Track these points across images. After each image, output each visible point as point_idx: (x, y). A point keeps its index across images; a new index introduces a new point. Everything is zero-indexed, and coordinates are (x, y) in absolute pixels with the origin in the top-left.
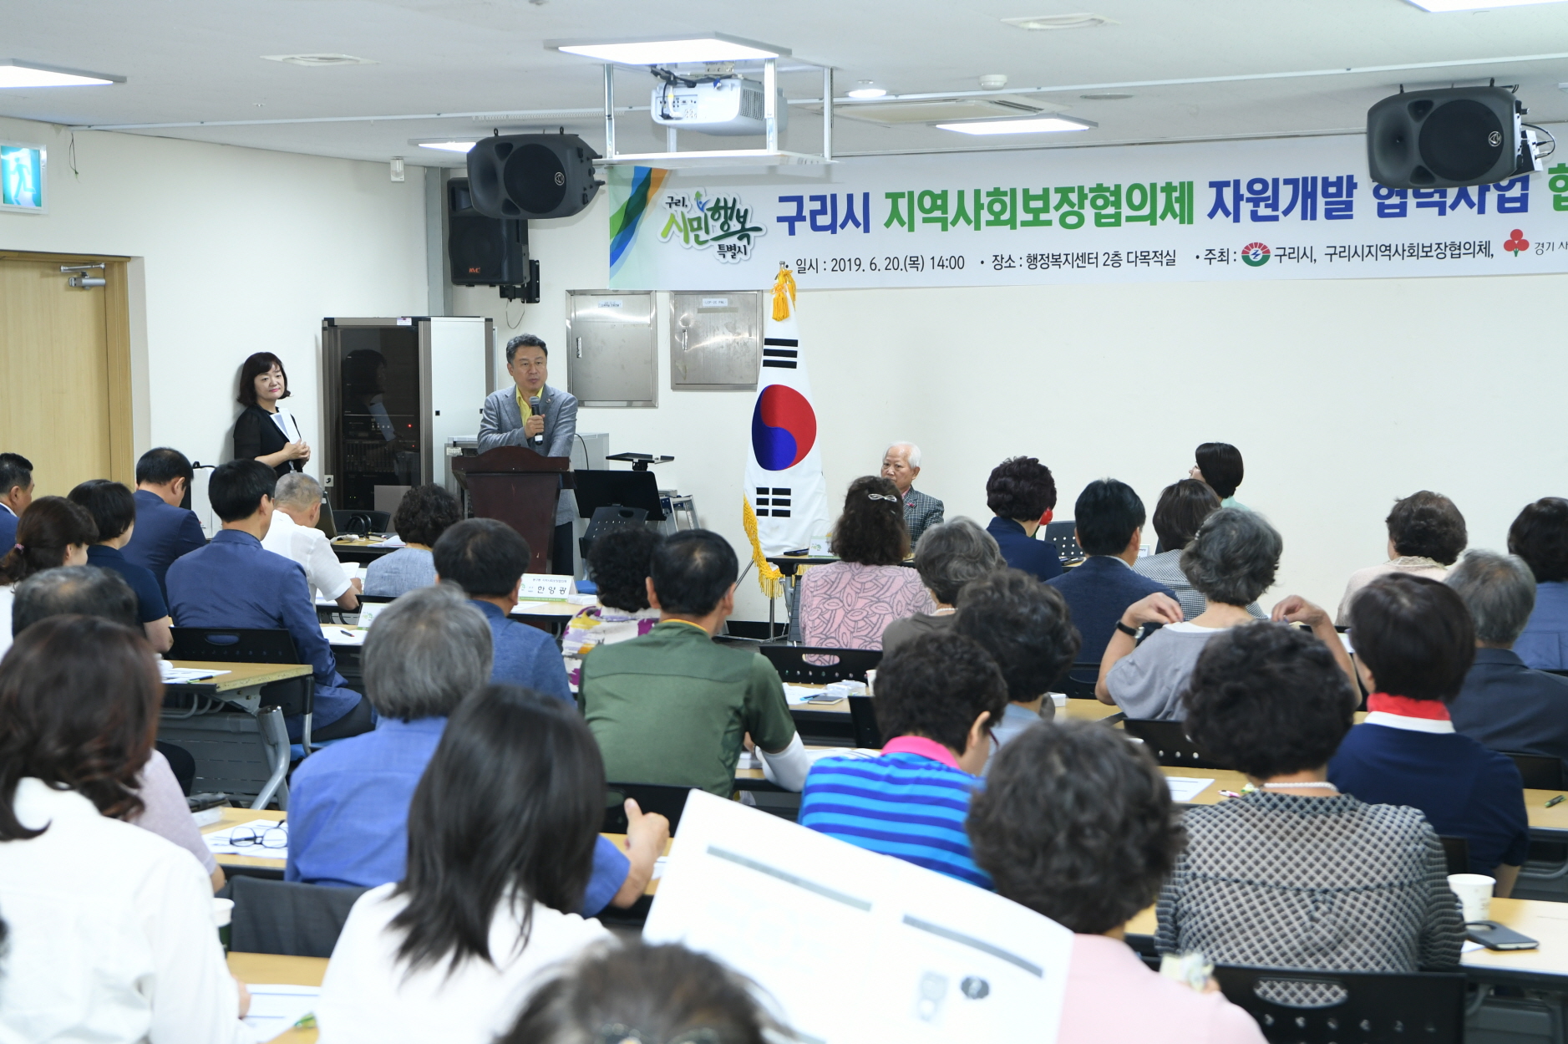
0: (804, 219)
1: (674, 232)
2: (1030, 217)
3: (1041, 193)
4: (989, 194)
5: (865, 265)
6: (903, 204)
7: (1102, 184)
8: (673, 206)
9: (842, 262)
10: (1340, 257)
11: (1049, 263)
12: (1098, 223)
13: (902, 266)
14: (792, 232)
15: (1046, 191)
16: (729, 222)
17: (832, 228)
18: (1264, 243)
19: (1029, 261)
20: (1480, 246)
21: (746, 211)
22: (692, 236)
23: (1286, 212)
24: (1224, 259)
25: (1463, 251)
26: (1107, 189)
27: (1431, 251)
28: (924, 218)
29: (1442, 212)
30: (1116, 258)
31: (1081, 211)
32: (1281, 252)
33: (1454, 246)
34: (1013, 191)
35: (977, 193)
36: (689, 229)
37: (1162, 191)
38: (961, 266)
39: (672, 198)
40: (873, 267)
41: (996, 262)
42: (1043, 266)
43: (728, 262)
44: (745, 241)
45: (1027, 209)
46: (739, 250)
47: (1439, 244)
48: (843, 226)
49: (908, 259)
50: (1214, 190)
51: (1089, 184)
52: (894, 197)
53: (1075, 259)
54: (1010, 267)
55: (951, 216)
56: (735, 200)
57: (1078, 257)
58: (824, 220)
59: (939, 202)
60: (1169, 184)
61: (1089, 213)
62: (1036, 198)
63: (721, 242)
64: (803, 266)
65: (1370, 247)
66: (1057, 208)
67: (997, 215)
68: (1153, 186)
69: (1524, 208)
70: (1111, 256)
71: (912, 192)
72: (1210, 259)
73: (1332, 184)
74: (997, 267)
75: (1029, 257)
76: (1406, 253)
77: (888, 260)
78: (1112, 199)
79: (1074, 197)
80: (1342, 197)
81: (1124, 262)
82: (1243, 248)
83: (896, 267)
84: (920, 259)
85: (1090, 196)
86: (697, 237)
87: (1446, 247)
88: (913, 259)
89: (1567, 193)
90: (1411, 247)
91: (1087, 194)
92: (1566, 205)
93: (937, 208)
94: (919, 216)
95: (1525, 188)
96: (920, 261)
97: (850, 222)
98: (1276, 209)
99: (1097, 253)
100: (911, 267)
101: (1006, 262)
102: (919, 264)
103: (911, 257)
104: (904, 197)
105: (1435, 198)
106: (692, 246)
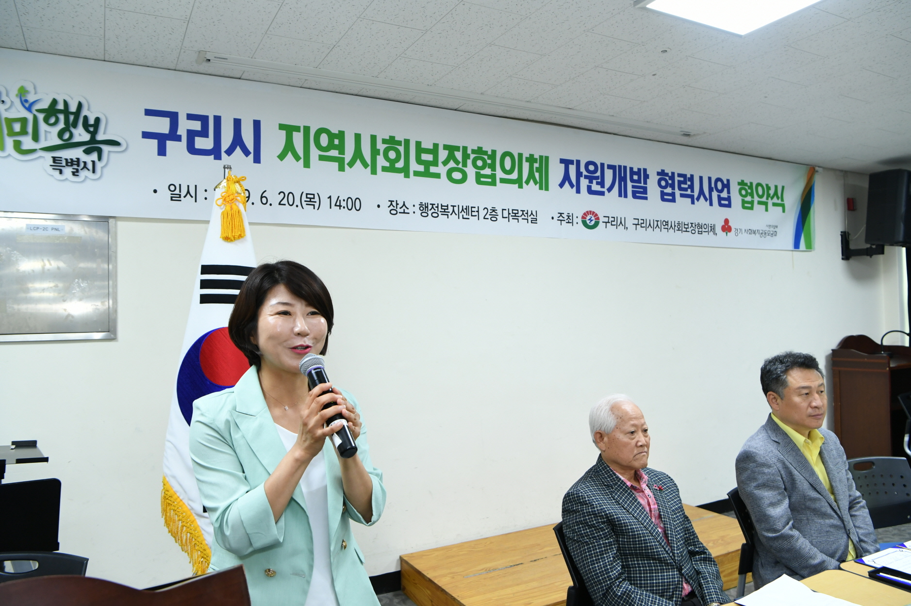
0: (178, 139)
2: (421, 168)
3: (431, 147)
4: (384, 141)
5: (255, 197)
6: (298, 139)
7: (482, 148)
10: (641, 227)
11: (439, 213)
12: (479, 182)
13: (297, 202)
14: (162, 151)
15: (436, 146)
16: (73, 130)
17: (216, 153)
18: (596, 212)
19: (422, 208)
20: (711, 227)
21: (97, 120)
22: (9, 142)
23: (610, 190)
24: (570, 221)
25: (703, 230)
26: (486, 153)
27: (688, 228)
28: (320, 155)
29: (693, 203)
30: (494, 213)
31: (464, 168)
32: (606, 220)
33: (700, 226)
34: (407, 142)
35: (373, 138)
36: (5, 131)
37: (526, 161)
38: (358, 208)
40: (264, 200)
41: (392, 207)
42: (434, 215)
43: (66, 179)
44: (94, 156)
45: (419, 161)
46: (85, 167)
47: (692, 224)
48: (229, 152)
49: (304, 196)
50: (563, 165)
51: (472, 146)
52: (289, 130)
53: (460, 211)
54: (404, 213)
55: (348, 156)
56: (80, 106)
57: (463, 210)
58: (201, 143)
59: (336, 142)
60: (532, 156)
61: (471, 171)
62: (427, 151)
63: (57, 154)
64: (177, 192)
65: (657, 221)
66: (445, 163)
67: (393, 162)
68: (520, 155)
69: (729, 206)
70: (490, 211)
71: (309, 128)
72: (561, 220)
73: (635, 173)
74: (392, 212)
75: (421, 205)
76: (676, 228)
77: (282, 195)
78: (489, 161)
79: (459, 155)
80: (641, 183)
81: (500, 217)
82: (582, 214)
83: (291, 203)
84: (316, 196)
85: (472, 156)
86: (17, 146)
87: (695, 226)
88: (309, 196)
89: (749, 199)
90: (679, 224)
91: (470, 154)
92: (747, 206)
93: (335, 147)
94: (314, 152)
95: (729, 192)
96: (317, 199)
97: (238, 149)
98: (603, 186)
99: (478, 207)
100: (307, 204)
101: (400, 208)
102: (315, 202)
103: (307, 194)
104: (299, 131)
105: (689, 192)
106: (9, 155)
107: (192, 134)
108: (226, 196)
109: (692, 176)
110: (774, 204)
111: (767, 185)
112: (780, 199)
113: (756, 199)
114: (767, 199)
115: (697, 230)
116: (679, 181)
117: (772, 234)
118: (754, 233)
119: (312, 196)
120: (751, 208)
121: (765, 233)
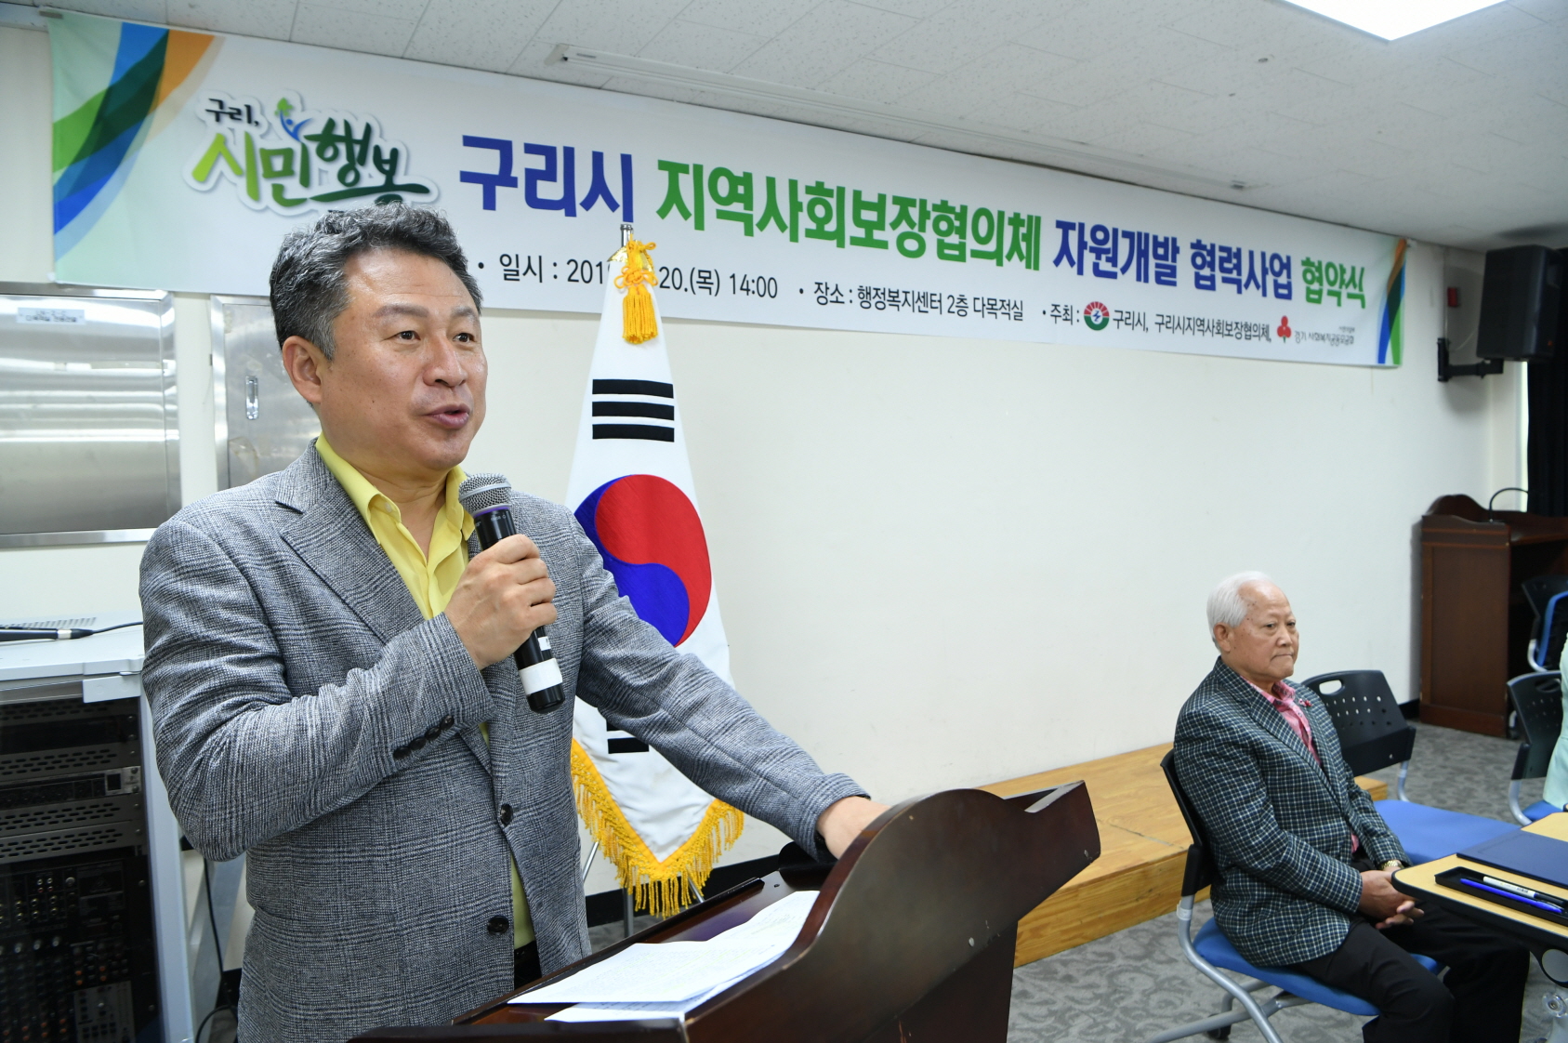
0: (513, 183)
1: (222, 174)
2: (861, 233)
3: (875, 199)
4: (809, 190)
6: (686, 182)
7: (947, 202)
8: (226, 119)
9: (586, 265)
10: (1167, 328)
11: (887, 303)
12: (942, 256)
13: (686, 284)
14: (489, 203)
15: (882, 198)
16: (359, 168)
17: (567, 205)
18: (1106, 304)
19: (861, 296)
20: (1263, 329)
21: (395, 153)
22: (266, 187)
23: (1124, 270)
24: (1069, 317)
25: (1253, 333)
26: (952, 210)
27: (1232, 330)
28: (717, 211)
29: (1239, 291)
30: (962, 304)
31: (922, 234)
32: (1118, 316)
33: (1247, 327)
34: (841, 191)
35: (793, 185)
36: (261, 170)
37: (1009, 224)
38: (773, 294)
39: (221, 104)
41: (819, 294)
45: (858, 221)
47: (1237, 323)
48: (588, 204)
49: (696, 273)
50: (1060, 231)
51: (932, 200)
52: (673, 169)
53: (915, 299)
54: (837, 302)
55: (758, 213)
56: (368, 130)
57: (919, 298)
58: (546, 190)
59: (741, 190)
60: (1017, 215)
61: (930, 237)
62: (869, 206)
63: (336, 206)
64: (513, 266)
65: (1189, 319)
66: (895, 225)
67: (821, 222)
68: (1001, 214)
69: (1288, 297)
70: (956, 301)
71: (701, 167)
72: (1056, 316)
73: (1161, 245)
77: (664, 271)
78: (957, 223)
79: (914, 213)
80: (1167, 260)
81: (970, 310)
82: (1084, 307)
83: (677, 286)
84: (714, 275)
85: (934, 215)
86: (278, 192)
87: (1242, 327)
88: (702, 274)
89: (1315, 286)
90: (1219, 324)
91: (929, 212)
92: (1314, 297)
93: (737, 198)
94: (710, 206)
95: (1289, 276)
96: (714, 279)
97: (600, 200)
98: (1115, 265)
99: (940, 295)
100: (700, 287)
101: (832, 294)
102: (712, 284)
103: (700, 271)
104: (687, 172)
105: (1234, 275)
106: (267, 208)
107: (532, 176)
108: (629, 272)
109: (1239, 250)
110: (1350, 296)
111: (1341, 266)
112: (1357, 289)
113: (1326, 287)
114: (1341, 287)
115: (1243, 333)
116: (1221, 258)
117: (1347, 341)
118: (1323, 338)
119: (707, 275)
120: (1318, 301)
121: (1338, 340)
